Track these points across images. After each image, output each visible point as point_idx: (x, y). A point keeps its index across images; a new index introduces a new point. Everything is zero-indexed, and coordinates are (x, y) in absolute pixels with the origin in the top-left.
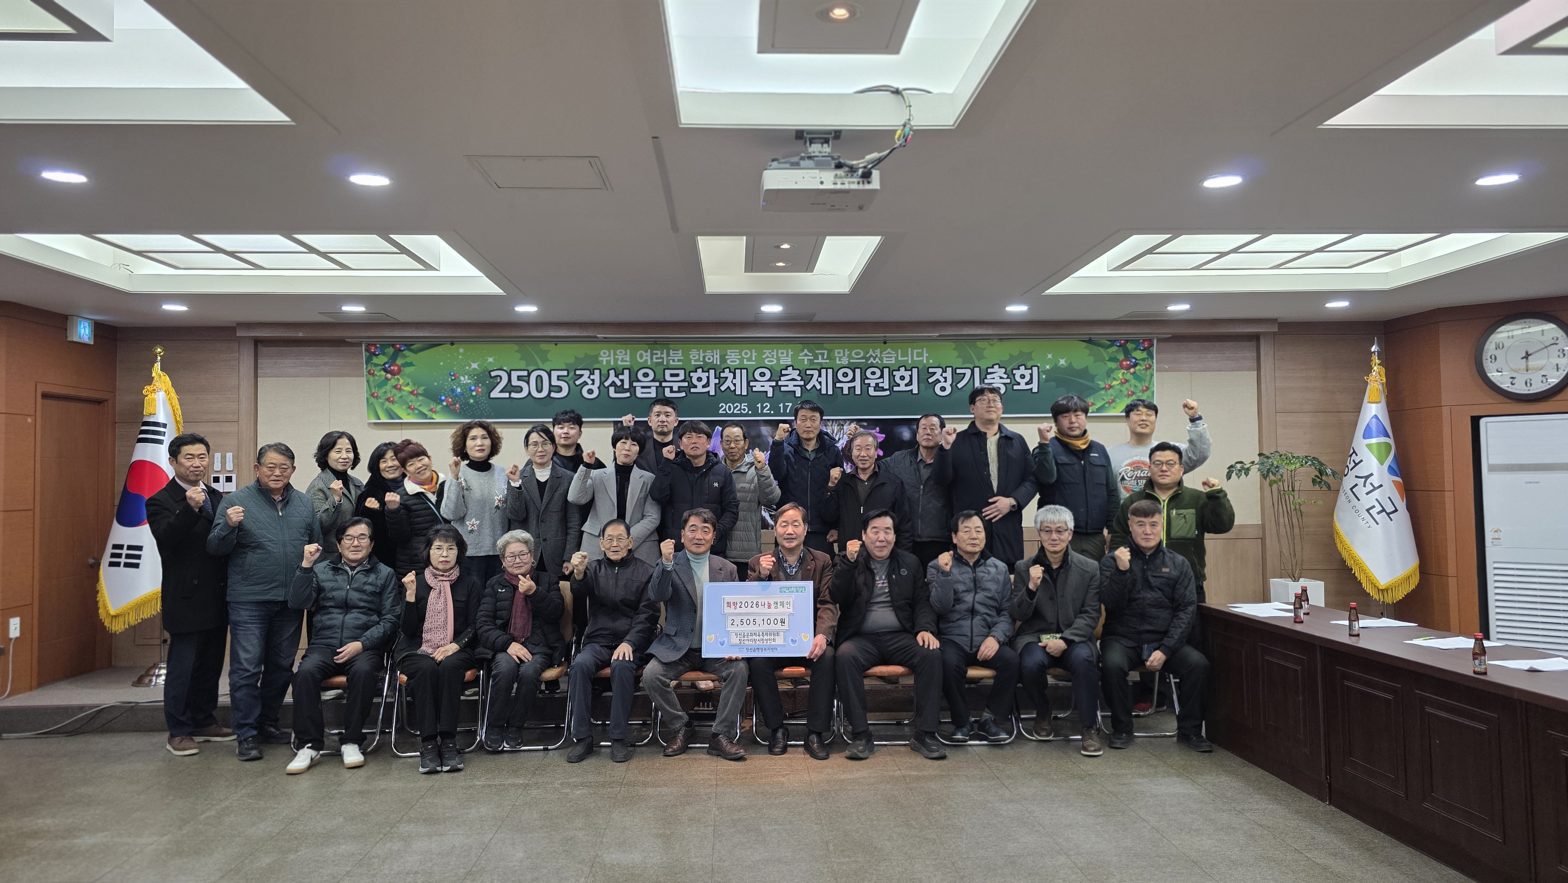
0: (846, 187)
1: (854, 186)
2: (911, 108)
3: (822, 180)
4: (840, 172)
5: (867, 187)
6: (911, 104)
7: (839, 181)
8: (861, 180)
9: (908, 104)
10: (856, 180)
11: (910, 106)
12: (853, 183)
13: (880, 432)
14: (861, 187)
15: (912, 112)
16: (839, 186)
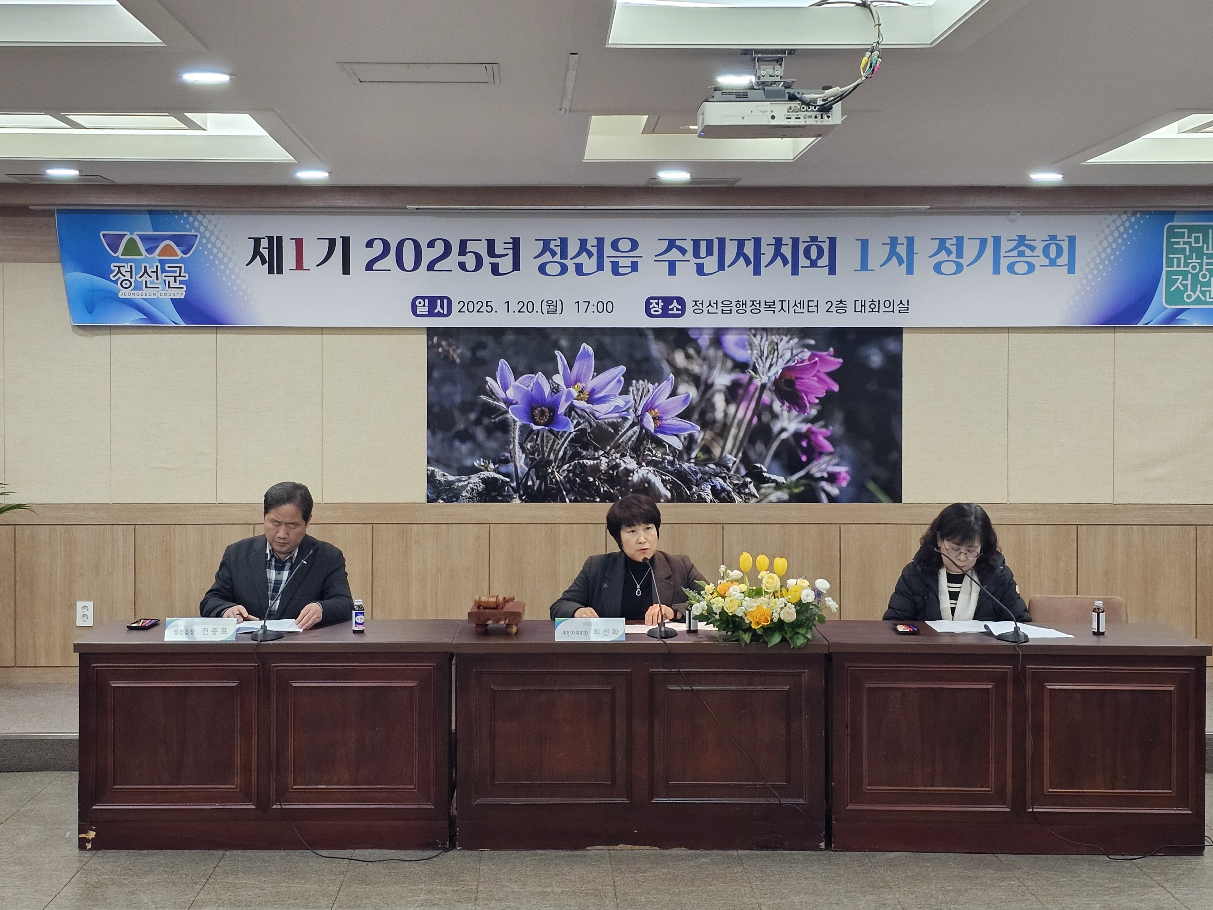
0: (801, 122)
1: (811, 122)
2: (880, 27)
3: (772, 114)
4: (796, 104)
5: (826, 121)
6: (880, 22)
7: (793, 115)
8: (819, 114)
9: (877, 23)
10: (813, 114)
11: (880, 25)
12: (810, 117)
13: (836, 355)
14: (819, 122)
15: (881, 30)
16: (793, 122)
